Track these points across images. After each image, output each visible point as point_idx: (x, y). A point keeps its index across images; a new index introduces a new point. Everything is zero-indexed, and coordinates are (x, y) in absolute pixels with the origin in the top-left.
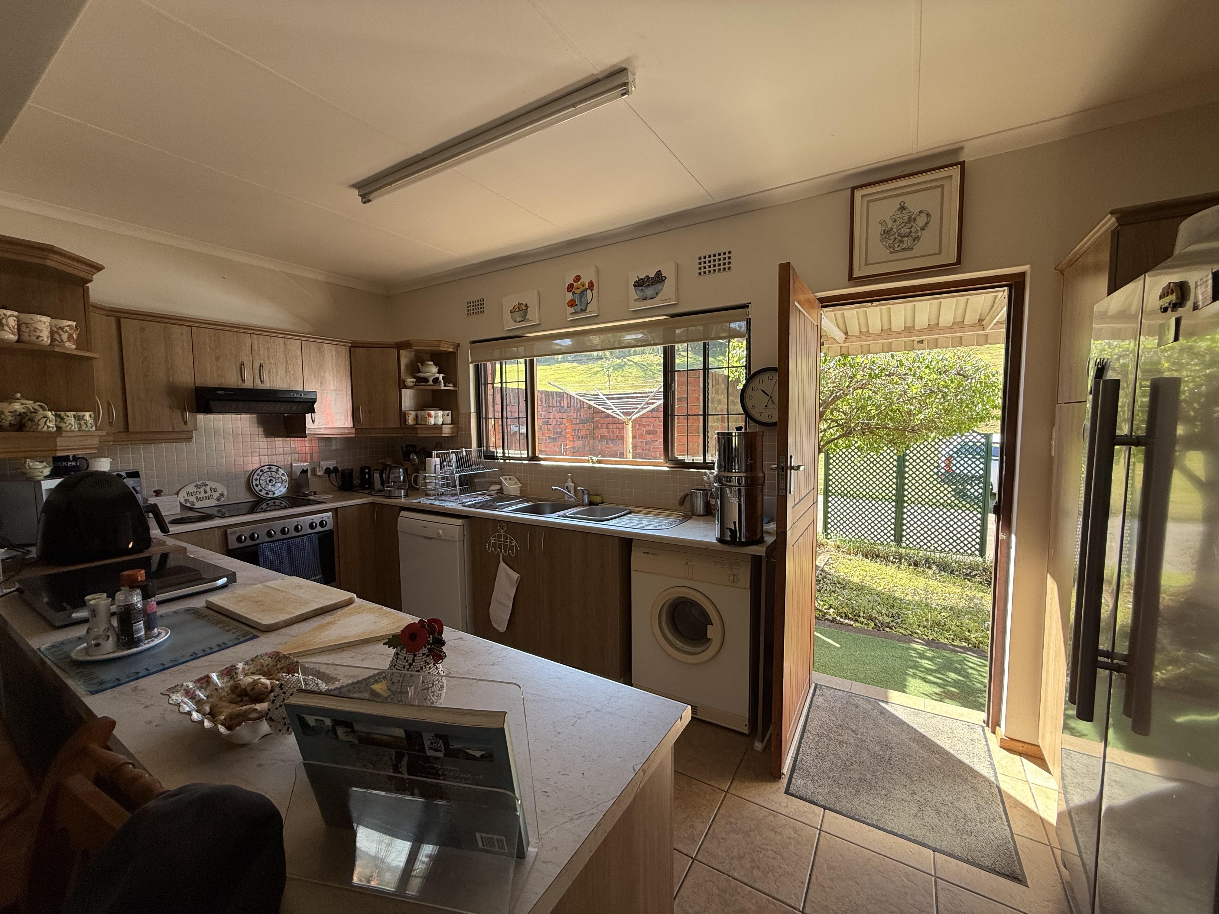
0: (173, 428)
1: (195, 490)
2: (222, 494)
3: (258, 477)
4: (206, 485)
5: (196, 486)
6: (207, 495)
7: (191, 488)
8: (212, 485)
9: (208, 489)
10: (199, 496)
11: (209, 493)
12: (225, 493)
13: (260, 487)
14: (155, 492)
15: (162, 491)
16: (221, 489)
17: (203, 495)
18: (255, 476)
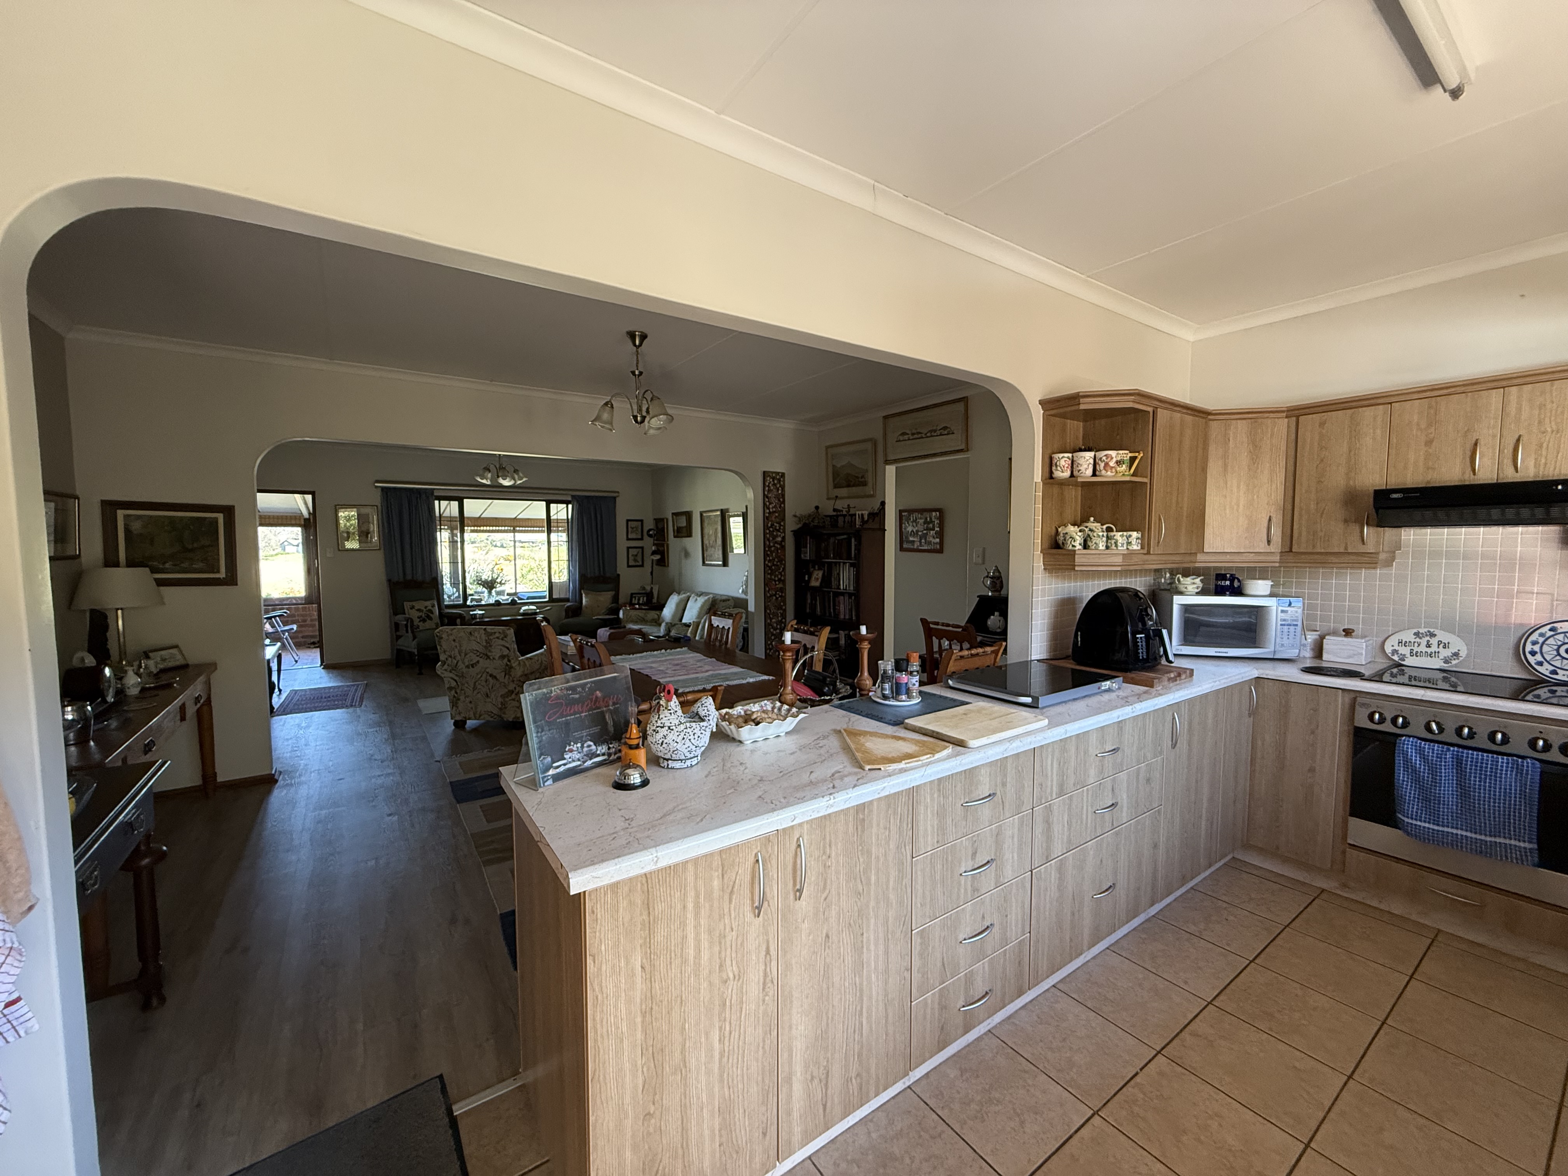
0: (1346, 548)
1: (1412, 638)
2: (1456, 655)
3: (1541, 640)
4: (1432, 635)
5: (1417, 634)
6: (1429, 650)
7: (1408, 636)
8: (1442, 636)
9: (1434, 641)
10: (1416, 649)
11: (1434, 648)
12: (1463, 653)
13: (1539, 657)
14: (1344, 630)
15: (1353, 631)
16: (1457, 644)
17: (1423, 648)
18: (1534, 637)
